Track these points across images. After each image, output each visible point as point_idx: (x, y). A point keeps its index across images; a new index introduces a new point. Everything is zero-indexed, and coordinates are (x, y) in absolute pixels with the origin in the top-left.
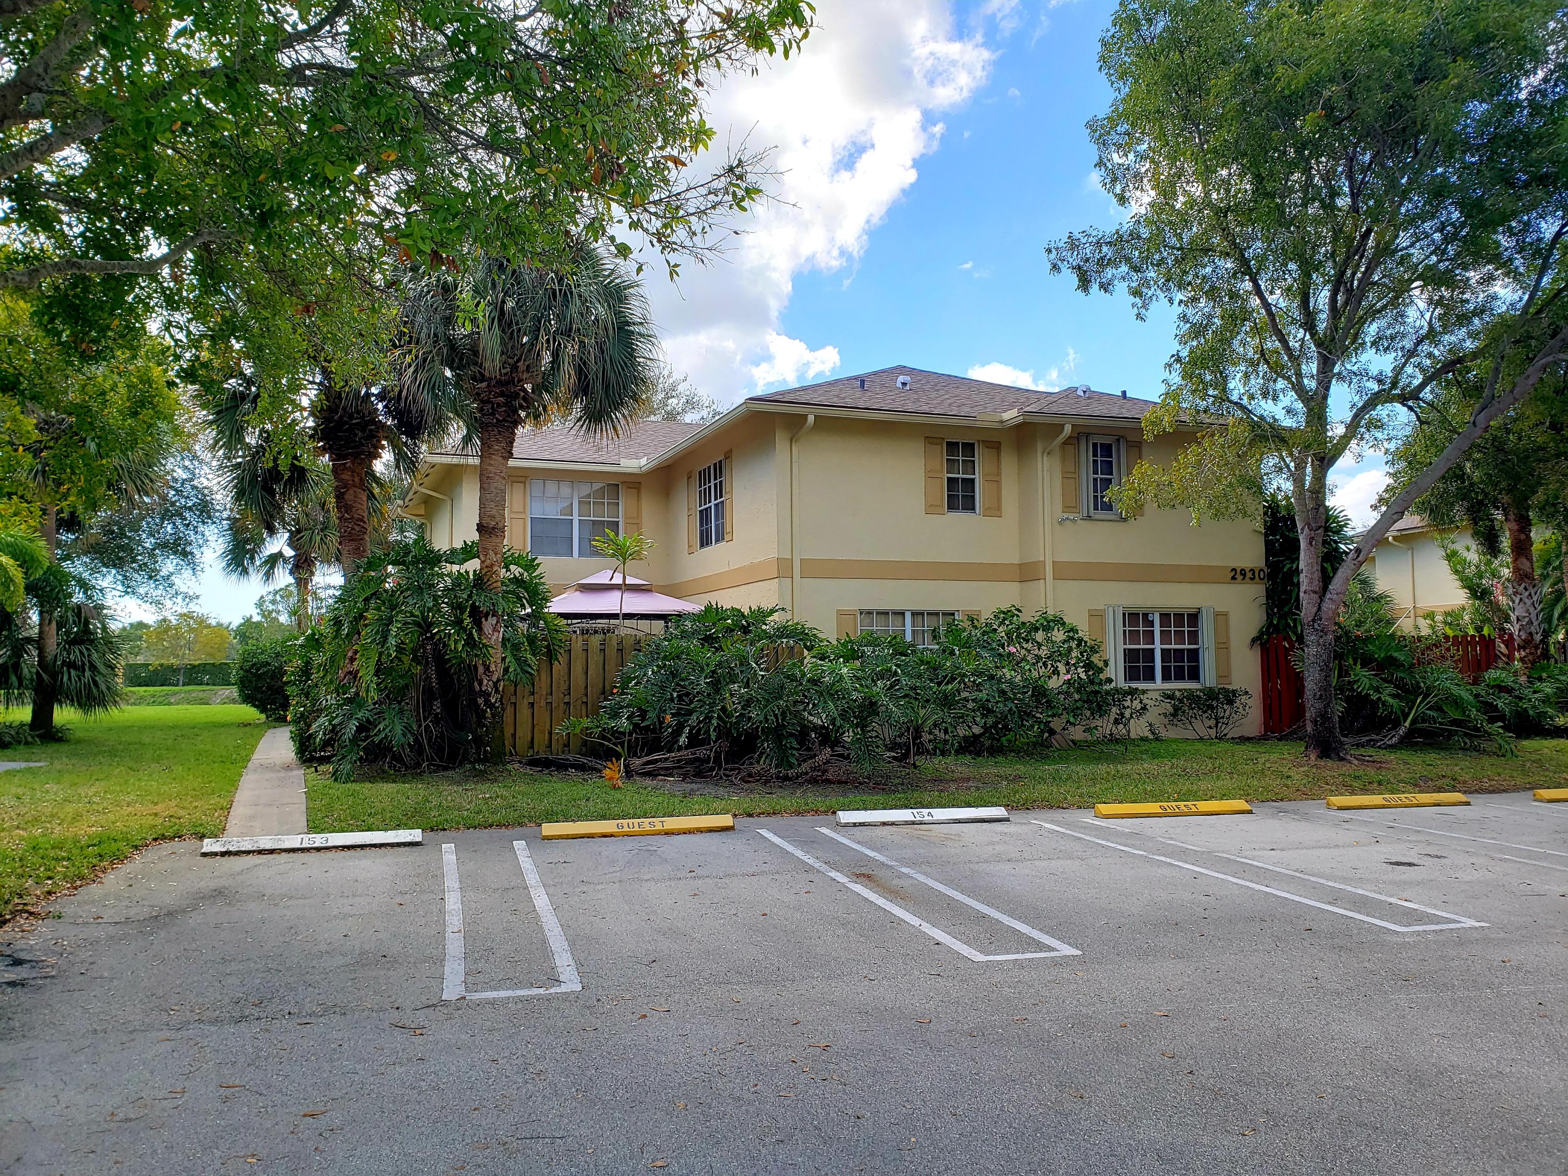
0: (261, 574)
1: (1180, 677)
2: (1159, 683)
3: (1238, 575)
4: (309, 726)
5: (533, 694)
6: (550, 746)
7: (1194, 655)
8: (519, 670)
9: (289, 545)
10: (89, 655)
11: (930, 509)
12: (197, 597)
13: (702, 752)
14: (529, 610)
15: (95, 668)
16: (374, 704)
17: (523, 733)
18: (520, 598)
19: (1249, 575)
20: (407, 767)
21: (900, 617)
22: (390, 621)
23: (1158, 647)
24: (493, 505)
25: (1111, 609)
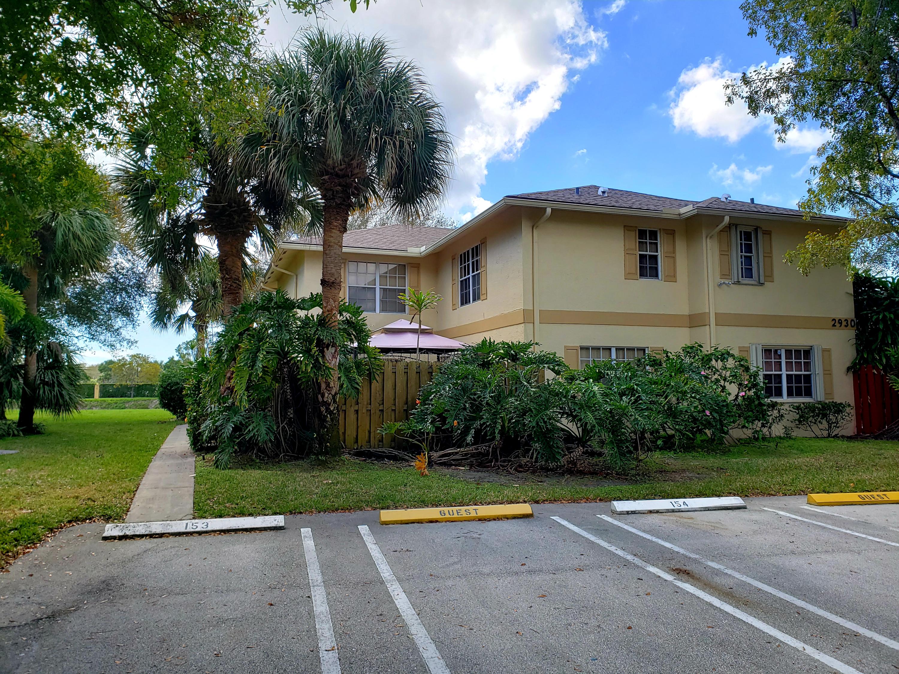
0: (175, 328)
1: (799, 394)
2: (785, 398)
3: (837, 323)
4: (199, 425)
5: (358, 404)
6: (369, 441)
7: (808, 378)
8: (349, 386)
9: (192, 309)
10: (57, 377)
11: (628, 276)
12: (136, 342)
13: (483, 448)
14: (356, 345)
15: (62, 385)
16: (245, 411)
17: (351, 433)
18: (349, 335)
19: (844, 323)
20: (268, 457)
21: (607, 352)
22: (258, 350)
23: (784, 373)
24: (332, 265)
25: (754, 347)
